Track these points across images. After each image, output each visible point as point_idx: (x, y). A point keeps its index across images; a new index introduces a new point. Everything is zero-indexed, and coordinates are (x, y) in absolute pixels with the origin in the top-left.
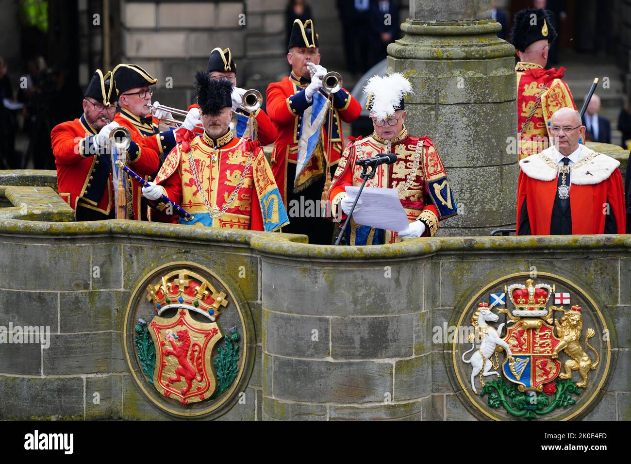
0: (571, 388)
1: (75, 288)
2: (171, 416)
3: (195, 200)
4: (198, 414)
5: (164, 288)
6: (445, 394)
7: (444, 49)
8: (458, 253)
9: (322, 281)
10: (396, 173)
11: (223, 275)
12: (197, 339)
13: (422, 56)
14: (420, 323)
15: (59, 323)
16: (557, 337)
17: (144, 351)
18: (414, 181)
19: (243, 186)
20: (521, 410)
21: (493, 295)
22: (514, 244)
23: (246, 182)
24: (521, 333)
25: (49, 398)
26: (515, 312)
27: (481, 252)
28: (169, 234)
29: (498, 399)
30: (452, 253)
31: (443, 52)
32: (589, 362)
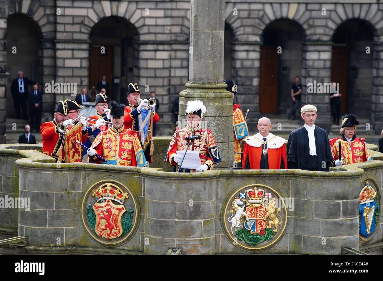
0: (271, 232)
1: (62, 191)
2: (102, 244)
3: (109, 155)
4: (114, 243)
5: (100, 191)
6: (220, 235)
7: (206, 94)
8: (227, 176)
9: (174, 187)
10: (195, 144)
11: (127, 185)
12: (114, 211)
13: (197, 97)
14: (213, 205)
15: (55, 206)
16: (266, 211)
17: (90, 217)
18: (203, 147)
19: (129, 149)
20: (251, 241)
21: (241, 194)
22: (250, 173)
23: (130, 147)
24: (252, 209)
25: (50, 236)
26: (249, 201)
27: (236, 176)
28: (103, 168)
29: (242, 237)
30: (225, 176)
31: (206, 95)
32: (278, 222)
